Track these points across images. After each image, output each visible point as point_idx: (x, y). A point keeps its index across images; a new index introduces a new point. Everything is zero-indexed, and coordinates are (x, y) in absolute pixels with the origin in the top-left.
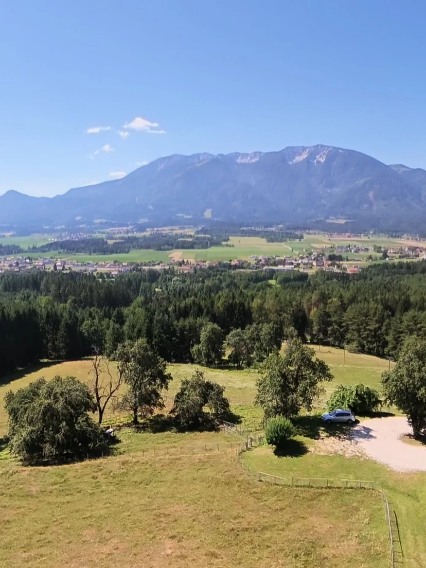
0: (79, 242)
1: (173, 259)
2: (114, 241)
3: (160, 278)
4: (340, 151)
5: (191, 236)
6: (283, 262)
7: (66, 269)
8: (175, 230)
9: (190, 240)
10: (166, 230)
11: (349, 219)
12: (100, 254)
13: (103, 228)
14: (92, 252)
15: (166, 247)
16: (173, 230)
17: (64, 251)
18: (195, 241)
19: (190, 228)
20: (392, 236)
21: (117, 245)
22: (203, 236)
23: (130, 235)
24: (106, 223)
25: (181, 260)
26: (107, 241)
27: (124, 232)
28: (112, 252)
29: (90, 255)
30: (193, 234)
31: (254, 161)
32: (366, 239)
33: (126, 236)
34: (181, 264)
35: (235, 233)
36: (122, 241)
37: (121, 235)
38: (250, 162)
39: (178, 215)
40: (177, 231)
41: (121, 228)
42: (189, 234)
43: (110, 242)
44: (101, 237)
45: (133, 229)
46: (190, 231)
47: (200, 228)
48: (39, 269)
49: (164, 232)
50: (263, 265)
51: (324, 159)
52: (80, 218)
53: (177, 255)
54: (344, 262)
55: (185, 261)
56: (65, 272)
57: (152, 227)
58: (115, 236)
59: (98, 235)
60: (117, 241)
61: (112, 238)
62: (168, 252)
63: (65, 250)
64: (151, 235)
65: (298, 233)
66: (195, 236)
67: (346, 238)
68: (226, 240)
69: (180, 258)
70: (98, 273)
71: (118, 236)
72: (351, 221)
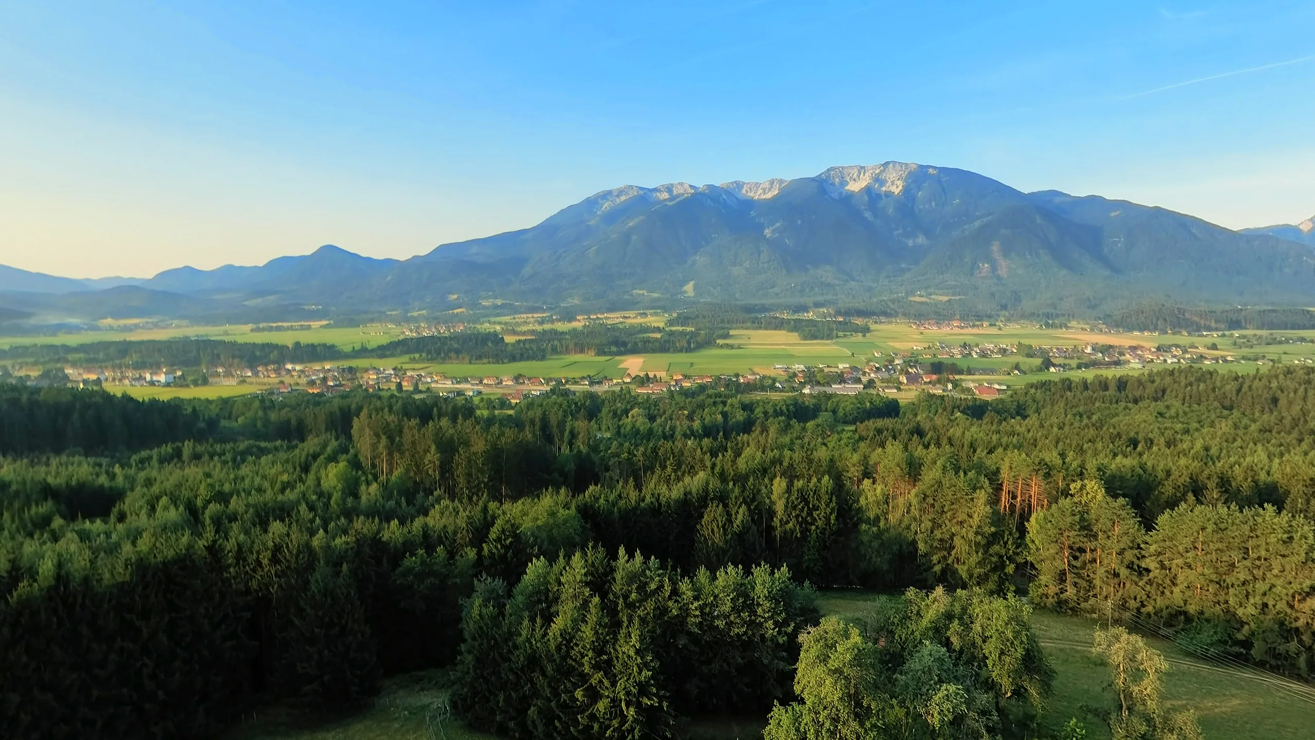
0: (451, 339)
1: (628, 372)
2: (518, 338)
3: (605, 411)
4: (931, 170)
5: (658, 330)
6: (841, 378)
7: (421, 392)
8: (629, 317)
9: (658, 336)
10: (614, 318)
11: (954, 295)
12: (489, 363)
13: (498, 315)
14: (474, 358)
15: (614, 349)
16: (626, 318)
17: (421, 356)
18: (666, 337)
19: (656, 314)
20: (1048, 326)
21: (522, 345)
22: (680, 328)
23: (547, 327)
24: (503, 306)
25: (642, 374)
26: (502, 338)
27: (535, 321)
28: (513, 359)
29: (471, 363)
30: (661, 325)
31: (769, 195)
32: (994, 331)
33: (539, 328)
34: (644, 381)
35: (742, 324)
36: (532, 337)
37: (531, 327)
38: (763, 197)
39: (635, 292)
40: (634, 319)
41: (530, 315)
42: (656, 325)
43: (510, 339)
44: (492, 330)
45: (551, 316)
46: (656, 320)
47: (675, 315)
48: (366, 390)
49: (609, 322)
50: (803, 385)
51: (900, 188)
52: (455, 296)
53: (634, 364)
54: (963, 377)
55: (651, 375)
56: (417, 397)
57: (587, 312)
58: (519, 329)
59: (486, 327)
60: (523, 338)
61: (514, 333)
62: (617, 358)
63: (424, 355)
64: (585, 326)
65: (859, 321)
66: (667, 329)
67: (957, 331)
68: (727, 336)
69: (641, 370)
70: (482, 400)
71: (525, 328)
72: (958, 298)
